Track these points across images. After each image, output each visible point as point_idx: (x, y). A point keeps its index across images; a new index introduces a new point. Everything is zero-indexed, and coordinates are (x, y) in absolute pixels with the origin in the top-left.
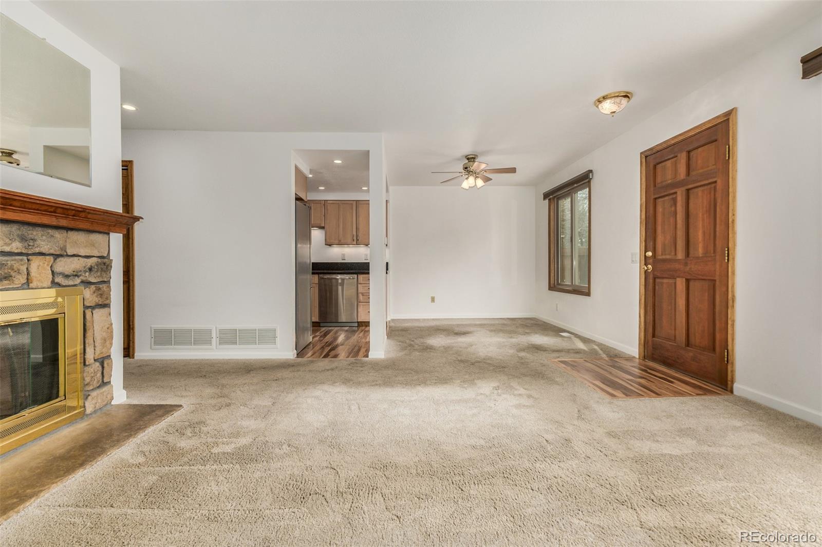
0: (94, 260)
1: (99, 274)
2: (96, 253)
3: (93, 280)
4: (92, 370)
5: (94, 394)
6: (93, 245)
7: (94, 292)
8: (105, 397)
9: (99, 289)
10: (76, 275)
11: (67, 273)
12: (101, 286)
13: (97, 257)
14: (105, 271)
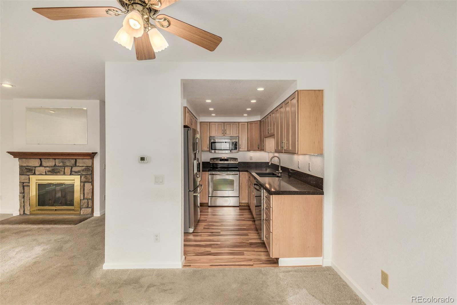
0: (84, 167)
1: (86, 172)
2: (85, 165)
3: (84, 174)
4: (84, 202)
5: (83, 209)
6: (84, 163)
7: (84, 178)
8: (87, 212)
9: (86, 177)
10: (79, 172)
11: (76, 171)
12: (87, 176)
13: (85, 166)
14: (88, 171)
